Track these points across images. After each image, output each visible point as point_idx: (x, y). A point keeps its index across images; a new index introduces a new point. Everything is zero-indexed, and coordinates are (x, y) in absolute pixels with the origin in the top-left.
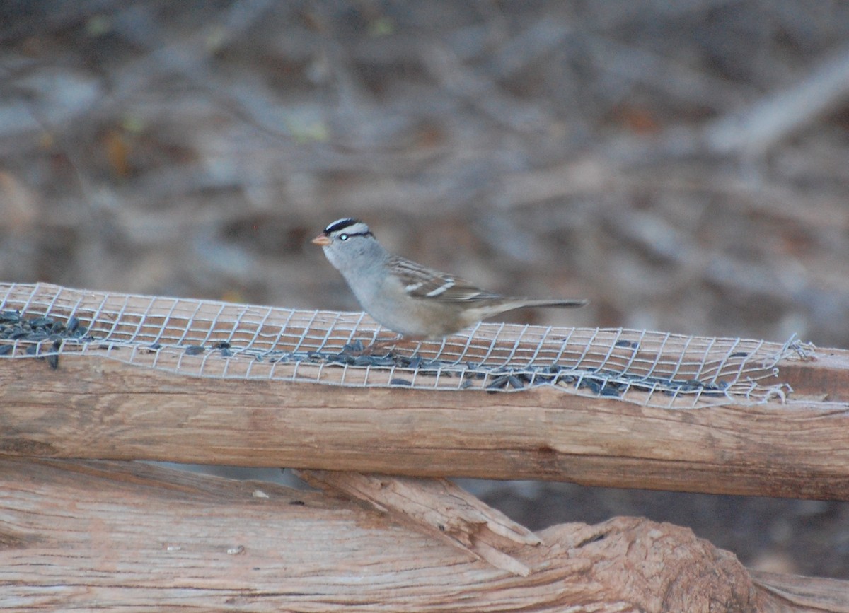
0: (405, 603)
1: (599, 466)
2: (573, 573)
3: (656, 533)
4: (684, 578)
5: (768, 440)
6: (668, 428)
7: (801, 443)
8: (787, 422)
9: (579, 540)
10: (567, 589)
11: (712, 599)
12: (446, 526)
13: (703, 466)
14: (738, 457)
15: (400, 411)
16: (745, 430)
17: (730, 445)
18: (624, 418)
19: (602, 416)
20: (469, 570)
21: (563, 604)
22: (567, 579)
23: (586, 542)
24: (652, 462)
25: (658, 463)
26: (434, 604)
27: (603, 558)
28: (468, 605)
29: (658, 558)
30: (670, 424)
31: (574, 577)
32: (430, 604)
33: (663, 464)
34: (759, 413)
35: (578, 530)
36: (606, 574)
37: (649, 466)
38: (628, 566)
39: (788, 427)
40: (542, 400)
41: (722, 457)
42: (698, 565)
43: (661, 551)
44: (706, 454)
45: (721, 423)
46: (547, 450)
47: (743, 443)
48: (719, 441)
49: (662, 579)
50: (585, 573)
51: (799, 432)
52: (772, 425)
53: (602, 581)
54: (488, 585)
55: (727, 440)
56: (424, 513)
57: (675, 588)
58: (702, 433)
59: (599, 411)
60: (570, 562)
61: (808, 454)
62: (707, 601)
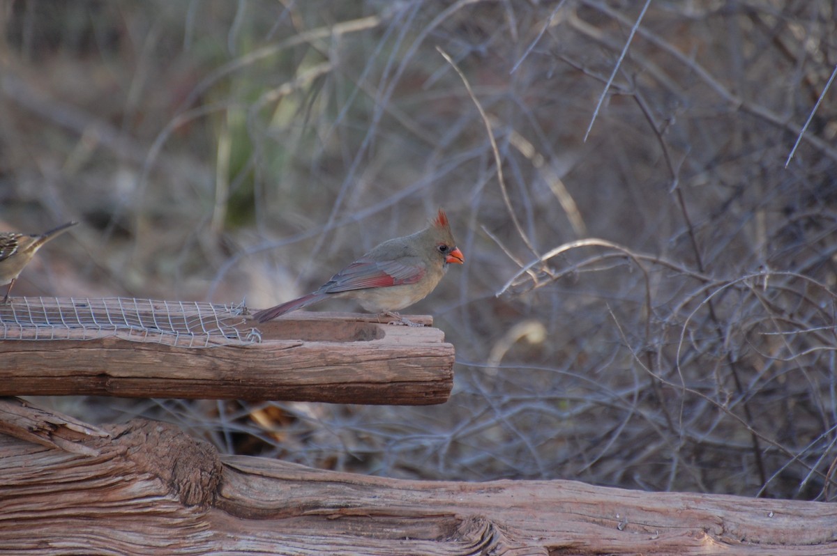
0: (7, 479)
1: (135, 384)
2: (117, 455)
3: (160, 429)
4: (184, 457)
5: (251, 365)
6: (187, 359)
7: (273, 366)
8: (264, 353)
9: (117, 434)
10: (114, 466)
11: (202, 470)
12: (34, 427)
13: (206, 382)
14: (230, 376)
15: (9, 354)
16: (236, 359)
17: (227, 369)
18: (159, 354)
19: (144, 352)
20: (47, 456)
21: (110, 476)
22: (114, 459)
23: (121, 435)
24: (172, 381)
25: (176, 381)
26: (26, 479)
27: (133, 446)
28: (49, 478)
29: (164, 445)
30: (188, 356)
31: (119, 458)
32: (23, 479)
33: (179, 381)
34: (248, 349)
35: (114, 427)
36: (136, 455)
37: (170, 383)
38: (149, 451)
39: (266, 356)
40: (105, 344)
41: (220, 376)
42: (190, 448)
43: (167, 440)
44: (209, 375)
45: (222, 354)
46: (103, 375)
47: (235, 367)
48: (220, 366)
49: (170, 458)
50: (124, 455)
51: (272, 359)
52: (255, 355)
53: (133, 460)
54: (61, 465)
55: (224, 366)
56: (15, 420)
57: (178, 463)
58: (209, 362)
59: (142, 350)
60: (115, 448)
61: (276, 372)
62: (199, 470)
